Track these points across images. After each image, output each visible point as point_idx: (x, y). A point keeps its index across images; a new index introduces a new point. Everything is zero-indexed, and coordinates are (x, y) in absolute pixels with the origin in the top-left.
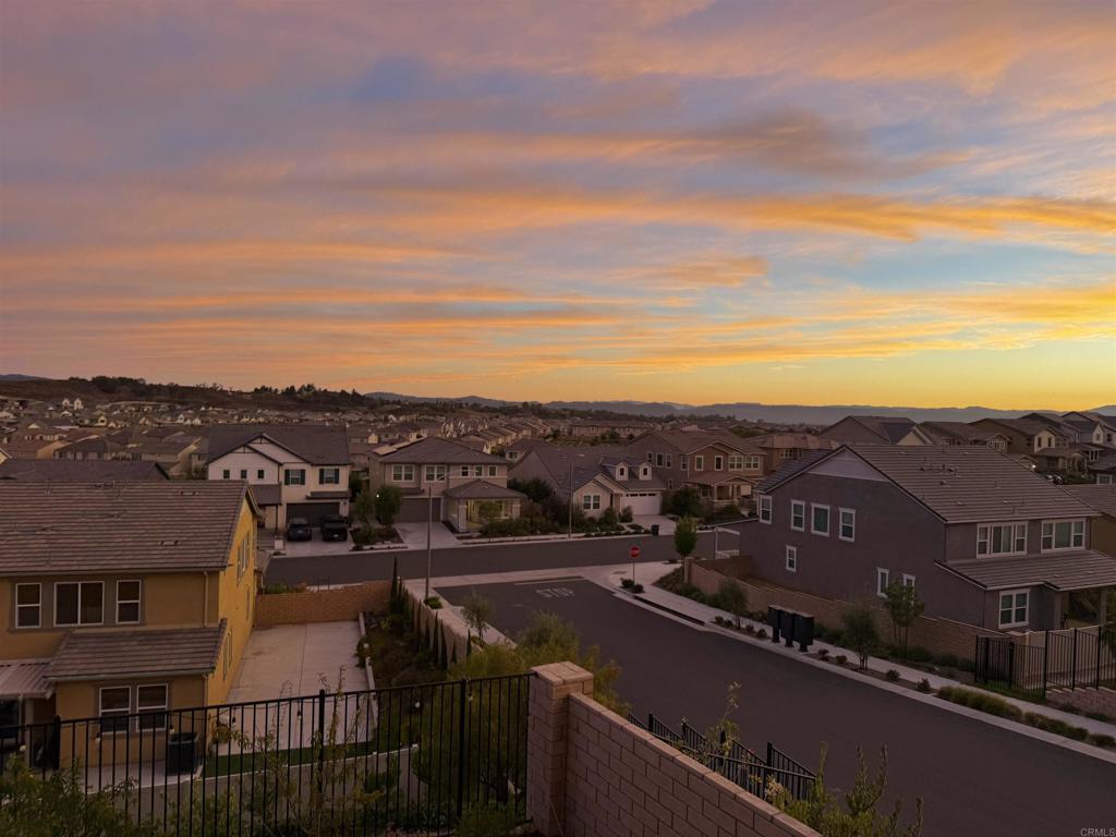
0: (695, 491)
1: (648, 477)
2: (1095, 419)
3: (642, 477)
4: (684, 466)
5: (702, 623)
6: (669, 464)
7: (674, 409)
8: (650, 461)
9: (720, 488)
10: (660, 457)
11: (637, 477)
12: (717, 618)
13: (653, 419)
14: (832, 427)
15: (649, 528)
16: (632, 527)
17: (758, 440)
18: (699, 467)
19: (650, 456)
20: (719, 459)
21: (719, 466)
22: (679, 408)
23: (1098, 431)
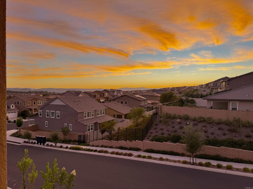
0: (27, 110)
1: (14, 108)
2: (115, 90)
3: (11, 108)
4: (25, 104)
5: (20, 143)
6: (21, 104)
7: (31, 90)
8: (15, 104)
9: (35, 109)
10: (18, 102)
11: (10, 108)
12: (24, 141)
13: (24, 92)
14: (64, 93)
15: (13, 121)
16: (8, 121)
17: (46, 97)
18: (29, 104)
19: (15, 102)
20: (35, 102)
21: (35, 104)
22: (32, 89)
23: (115, 92)
